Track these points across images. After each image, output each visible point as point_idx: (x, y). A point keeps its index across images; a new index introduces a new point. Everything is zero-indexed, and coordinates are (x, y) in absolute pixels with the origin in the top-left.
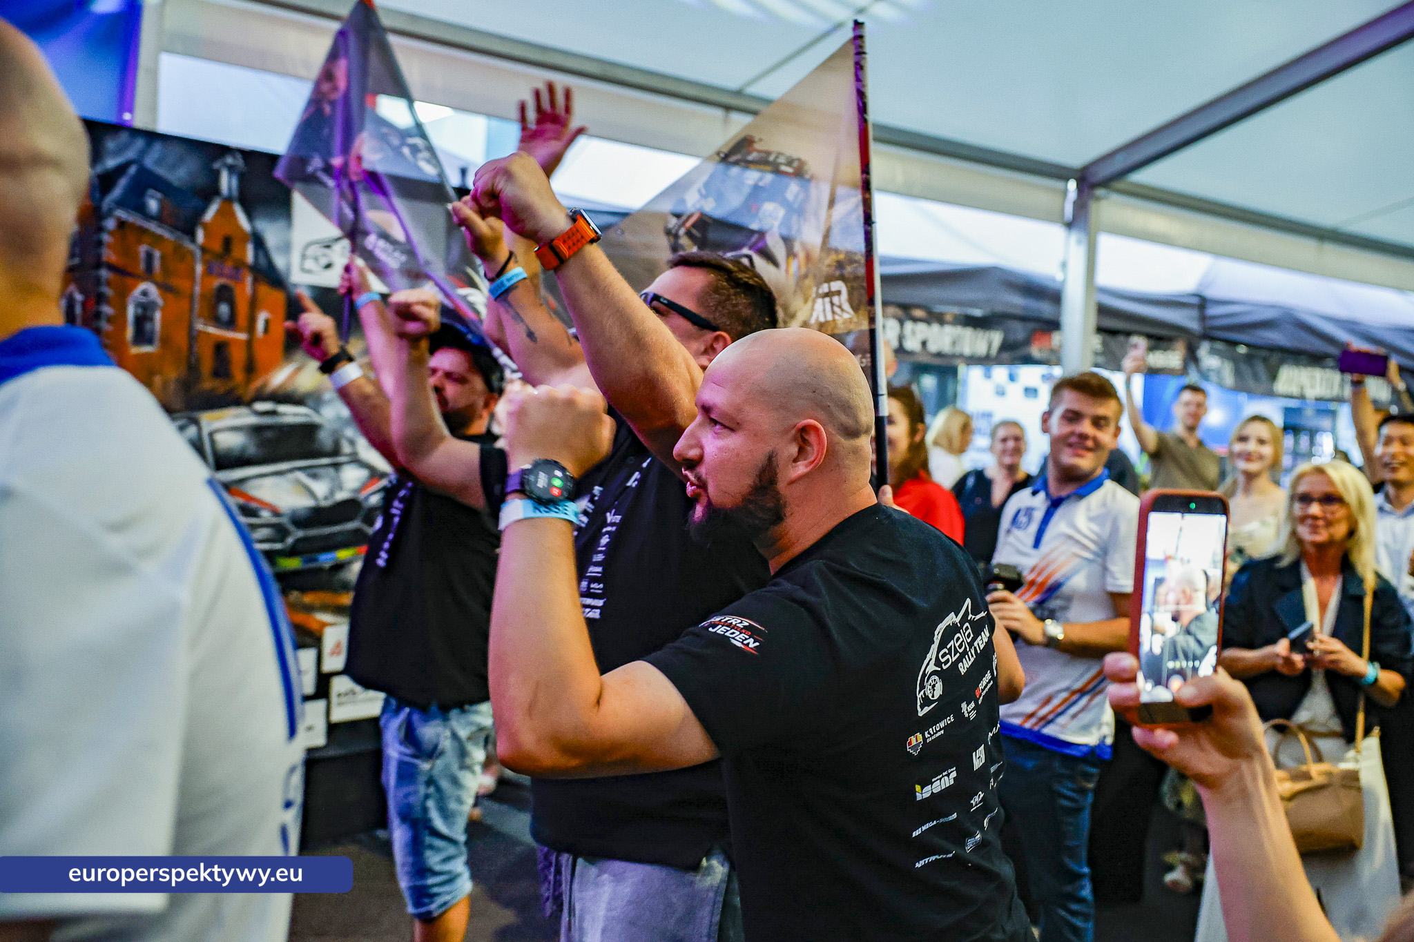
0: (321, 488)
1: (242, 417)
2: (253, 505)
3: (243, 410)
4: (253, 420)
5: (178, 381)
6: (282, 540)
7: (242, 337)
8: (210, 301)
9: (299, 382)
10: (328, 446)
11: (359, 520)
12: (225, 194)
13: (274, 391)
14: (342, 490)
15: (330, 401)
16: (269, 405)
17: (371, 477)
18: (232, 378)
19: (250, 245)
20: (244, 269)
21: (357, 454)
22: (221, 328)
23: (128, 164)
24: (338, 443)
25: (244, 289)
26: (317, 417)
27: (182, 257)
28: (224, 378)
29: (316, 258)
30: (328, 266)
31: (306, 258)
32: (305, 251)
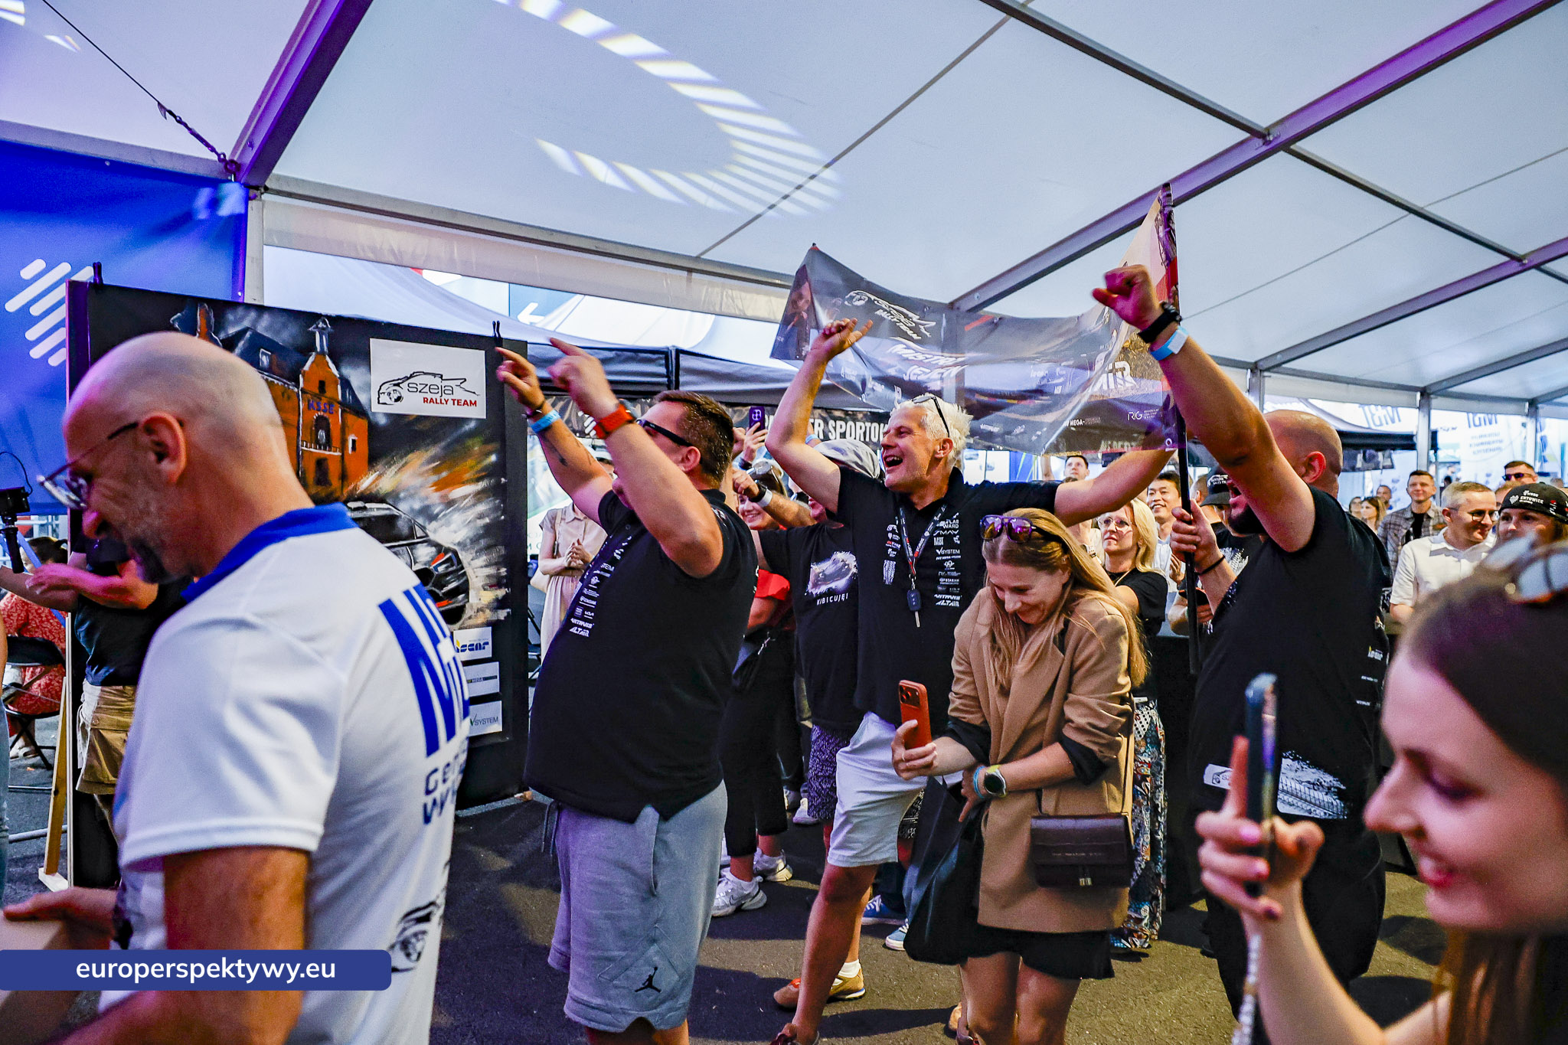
7: (336, 454)
8: (311, 429)
9: (381, 486)
10: (405, 531)
11: (431, 584)
12: (319, 350)
13: (362, 493)
14: (415, 563)
15: (405, 498)
16: (360, 504)
17: (439, 552)
18: (331, 485)
19: (339, 387)
20: (335, 404)
21: (427, 536)
22: (320, 449)
23: (244, 331)
24: (412, 529)
25: (336, 419)
26: (395, 510)
27: (289, 397)
28: (324, 485)
29: (389, 394)
30: (398, 399)
31: (381, 393)
32: (380, 389)
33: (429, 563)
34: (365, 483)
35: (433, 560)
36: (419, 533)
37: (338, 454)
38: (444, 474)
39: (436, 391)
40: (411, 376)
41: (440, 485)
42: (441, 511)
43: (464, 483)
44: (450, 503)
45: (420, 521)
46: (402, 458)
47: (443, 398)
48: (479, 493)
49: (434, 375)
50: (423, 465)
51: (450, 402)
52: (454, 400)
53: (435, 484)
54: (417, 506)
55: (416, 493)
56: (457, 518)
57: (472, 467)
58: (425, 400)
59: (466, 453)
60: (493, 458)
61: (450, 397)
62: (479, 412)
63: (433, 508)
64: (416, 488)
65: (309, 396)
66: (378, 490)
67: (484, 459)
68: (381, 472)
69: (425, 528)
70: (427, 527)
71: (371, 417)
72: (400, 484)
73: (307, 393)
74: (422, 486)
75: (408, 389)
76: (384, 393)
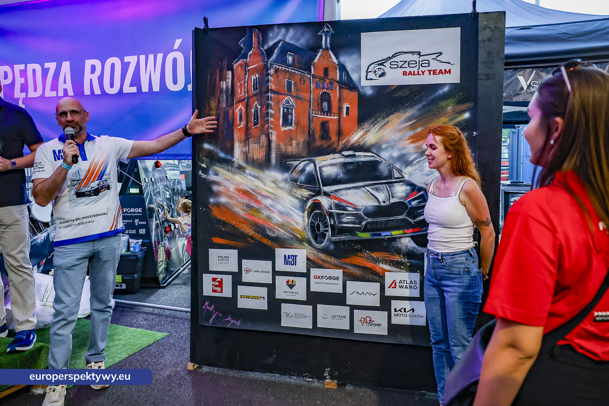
0: (381, 196)
1: (338, 159)
2: (343, 204)
3: (336, 155)
4: (342, 160)
5: (303, 142)
6: (360, 223)
7: (335, 118)
8: (318, 101)
9: (367, 139)
10: (385, 172)
11: (405, 214)
12: (324, 47)
13: (353, 145)
14: (393, 197)
15: (386, 149)
16: (350, 153)
17: (413, 190)
18: (330, 139)
19: (338, 71)
20: (335, 83)
21: (403, 177)
22: (324, 115)
23: (278, 42)
24: (391, 172)
25: (335, 95)
26: (378, 157)
27: (304, 81)
28: (326, 139)
29: (375, 72)
31: (369, 72)
32: (368, 69)
33: (405, 198)
34: (355, 138)
35: (408, 196)
36: (396, 174)
37: (336, 117)
38: (419, 130)
40: (394, 56)
41: (416, 138)
42: (416, 159)
45: (398, 165)
46: (384, 118)
47: (420, 70)
49: (413, 53)
50: (402, 123)
51: (427, 73)
52: (430, 71)
53: (411, 138)
54: (396, 154)
55: (395, 145)
58: (405, 73)
59: (440, 112)
60: (467, 115)
61: (427, 69)
62: (455, 77)
63: (408, 156)
64: (395, 141)
65: (317, 79)
66: (364, 143)
67: (458, 117)
68: (367, 130)
69: (401, 171)
70: (403, 171)
71: (361, 90)
72: (382, 138)
73: (316, 78)
74: (400, 140)
75: (390, 67)
76: (371, 72)
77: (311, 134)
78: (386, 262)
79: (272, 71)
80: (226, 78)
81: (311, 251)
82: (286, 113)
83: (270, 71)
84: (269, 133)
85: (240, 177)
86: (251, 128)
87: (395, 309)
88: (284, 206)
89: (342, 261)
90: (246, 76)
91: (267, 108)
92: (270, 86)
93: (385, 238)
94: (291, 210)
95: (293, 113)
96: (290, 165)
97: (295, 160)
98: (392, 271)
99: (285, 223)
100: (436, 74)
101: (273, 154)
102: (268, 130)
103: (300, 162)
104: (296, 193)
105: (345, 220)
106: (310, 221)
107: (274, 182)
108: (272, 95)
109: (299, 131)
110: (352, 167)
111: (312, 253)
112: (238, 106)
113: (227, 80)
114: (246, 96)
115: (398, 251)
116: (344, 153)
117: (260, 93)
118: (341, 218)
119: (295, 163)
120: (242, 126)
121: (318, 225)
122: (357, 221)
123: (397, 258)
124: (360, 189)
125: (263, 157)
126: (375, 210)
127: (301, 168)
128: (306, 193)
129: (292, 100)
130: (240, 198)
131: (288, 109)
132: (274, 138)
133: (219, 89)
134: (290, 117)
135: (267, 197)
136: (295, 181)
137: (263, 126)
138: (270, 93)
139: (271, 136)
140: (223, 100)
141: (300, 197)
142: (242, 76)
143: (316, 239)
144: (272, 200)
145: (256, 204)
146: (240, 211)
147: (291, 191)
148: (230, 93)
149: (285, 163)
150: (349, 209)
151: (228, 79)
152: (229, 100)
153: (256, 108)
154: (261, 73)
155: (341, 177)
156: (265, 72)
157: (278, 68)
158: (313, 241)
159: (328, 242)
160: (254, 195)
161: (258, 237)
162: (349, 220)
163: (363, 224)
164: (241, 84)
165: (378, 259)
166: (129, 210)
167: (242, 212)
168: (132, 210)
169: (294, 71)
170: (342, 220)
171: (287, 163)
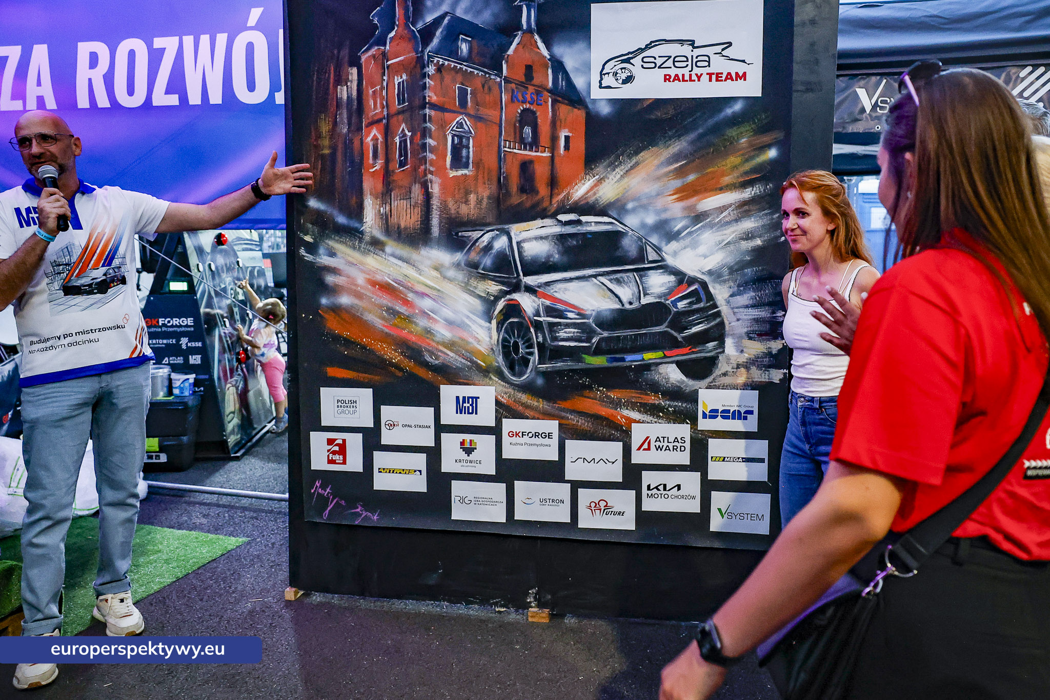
0: (626, 293)
1: (550, 227)
2: (559, 306)
3: (548, 221)
4: (558, 230)
5: (489, 198)
6: (588, 340)
7: (544, 155)
8: (515, 125)
9: (600, 193)
10: (633, 251)
11: (666, 324)
12: (525, 28)
13: (576, 203)
14: (646, 294)
15: (634, 210)
16: (572, 217)
17: (680, 282)
18: (537, 192)
19: (550, 71)
20: (546, 94)
21: (663, 260)
22: (525, 149)
23: (442, 17)
24: (642, 251)
25: (545, 113)
26: (620, 225)
27: (490, 89)
28: (529, 193)
29: (615, 74)
30: (629, 79)
31: (604, 74)
32: (603, 68)
33: (666, 295)
34: (580, 190)
35: (671, 292)
36: (652, 255)
37: (547, 154)
38: (691, 177)
39: (684, 64)
40: (648, 47)
41: (686, 192)
42: (685, 228)
43: (721, 189)
44: (698, 218)
45: (654, 239)
46: (630, 157)
47: (693, 73)
48: (744, 203)
49: (681, 42)
50: (662, 164)
51: (705, 78)
52: (710, 75)
53: (678, 192)
54: (650, 220)
55: (649, 204)
56: (708, 238)
57: (735, 167)
58: (667, 78)
59: (728, 147)
60: (772, 153)
61: (705, 71)
62: (753, 87)
63: (673, 224)
64: (650, 197)
65: (513, 86)
66: (597, 200)
67: (758, 156)
68: (602, 176)
69: (660, 249)
70: (663, 249)
71: (590, 106)
72: (627, 192)
73: (511, 82)
74: (658, 195)
75: (642, 66)
76: (608, 73)
77: (502, 185)
78: (633, 406)
79: (431, 70)
80: (347, 80)
81: (504, 389)
82: (458, 146)
83: (427, 69)
84: (427, 180)
85: (375, 259)
86: (393, 171)
87: (649, 486)
88: (455, 312)
89: (557, 405)
90: (385, 78)
91: (424, 136)
92: (429, 96)
93: (631, 366)
94: (468, 317)
95: (471, 145)
96: (464, 239)
97: (474, 229)
98: (643, 422)
99: (457, 340)
100: (722, 81)
101: (434, 219)
102: (425, 175)
103: (483, 232)
104: (475, 287)
105: (562, 334)
106: (501, 337)
107: (436, 269)
108: (433, 113)
109: (480, 176)
110: (575, 243)
111: (506, 393)
112: (370, 133)
113: (349, 84)
114: (385, 113)
115: (655, 387)
116: (561, 217)
117: (411, 108)
118: (556, 332)
119: (475, 235)
120: (377, 167)
121: (516, 344)
122: (584, 336)
123: (653, 399)
124: (589, 281)
125: (416, 223)
126: (614, 317)
127: (485, 243)
128: (494, 288)
129: (468, 123)
130: (375, 297)
131: (460, 138)
132: (435, 189)
133: (335, 100)
134: (464, 152)
135: (423, 295)
136: (474, 266)
137: (415, 169)
138: (429, 108)
139: (431, 186)
140: (342, 119)
141: (483, 295)
142: (377, 77)
143: (511, 368)
144: (434, 300)
145: (405, 308)
146: (376, 320)
147: (467, 284)
148: (355, 107)
149: (457, 234)
150: (570, 315)
151: (351, 82)
152: (354, 120)
153: (403, 137)
154: (411, 72)
155: (555, 260)
156: (418, 70)
157: (443, 65)
158: (506, 371)
159: (533, 373)
160: (400, 292)
161: (409, 365)
162: (569, 335)
163: (594, 341)
164: (374, 92)
165: (620, 401)
166: (169, 322)
167: (381, 322)
168: (176, 321)
169: (472, 70)
170: (557, 335)
171: (460, 234)
